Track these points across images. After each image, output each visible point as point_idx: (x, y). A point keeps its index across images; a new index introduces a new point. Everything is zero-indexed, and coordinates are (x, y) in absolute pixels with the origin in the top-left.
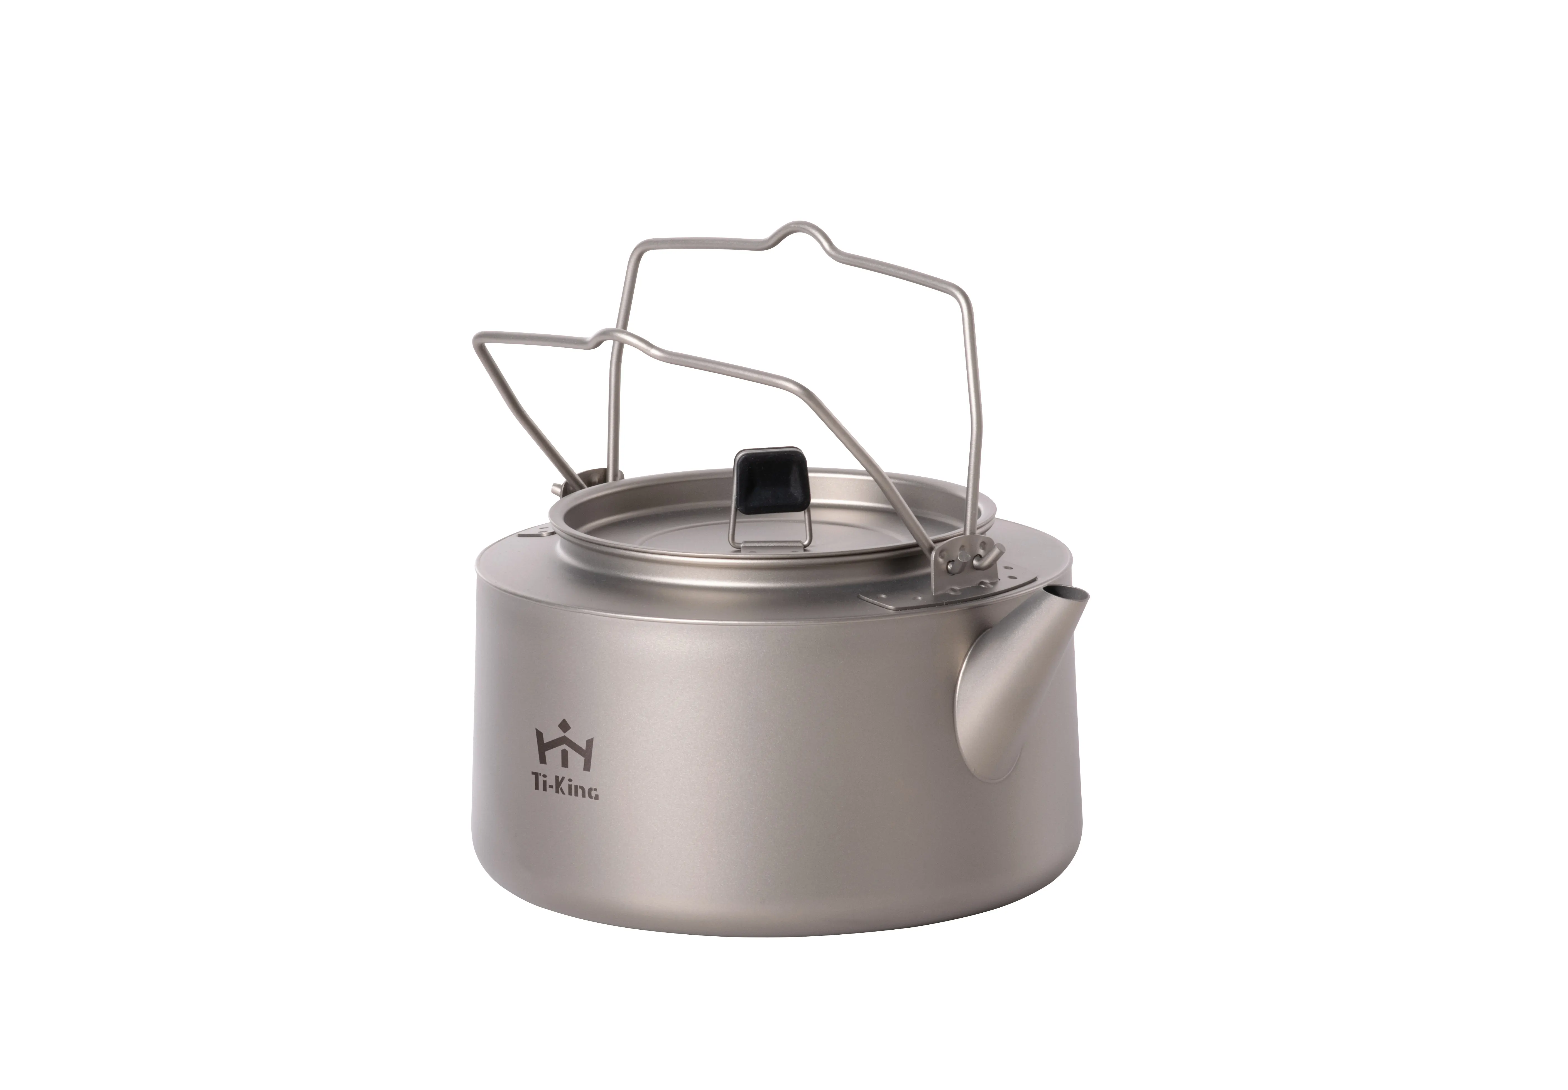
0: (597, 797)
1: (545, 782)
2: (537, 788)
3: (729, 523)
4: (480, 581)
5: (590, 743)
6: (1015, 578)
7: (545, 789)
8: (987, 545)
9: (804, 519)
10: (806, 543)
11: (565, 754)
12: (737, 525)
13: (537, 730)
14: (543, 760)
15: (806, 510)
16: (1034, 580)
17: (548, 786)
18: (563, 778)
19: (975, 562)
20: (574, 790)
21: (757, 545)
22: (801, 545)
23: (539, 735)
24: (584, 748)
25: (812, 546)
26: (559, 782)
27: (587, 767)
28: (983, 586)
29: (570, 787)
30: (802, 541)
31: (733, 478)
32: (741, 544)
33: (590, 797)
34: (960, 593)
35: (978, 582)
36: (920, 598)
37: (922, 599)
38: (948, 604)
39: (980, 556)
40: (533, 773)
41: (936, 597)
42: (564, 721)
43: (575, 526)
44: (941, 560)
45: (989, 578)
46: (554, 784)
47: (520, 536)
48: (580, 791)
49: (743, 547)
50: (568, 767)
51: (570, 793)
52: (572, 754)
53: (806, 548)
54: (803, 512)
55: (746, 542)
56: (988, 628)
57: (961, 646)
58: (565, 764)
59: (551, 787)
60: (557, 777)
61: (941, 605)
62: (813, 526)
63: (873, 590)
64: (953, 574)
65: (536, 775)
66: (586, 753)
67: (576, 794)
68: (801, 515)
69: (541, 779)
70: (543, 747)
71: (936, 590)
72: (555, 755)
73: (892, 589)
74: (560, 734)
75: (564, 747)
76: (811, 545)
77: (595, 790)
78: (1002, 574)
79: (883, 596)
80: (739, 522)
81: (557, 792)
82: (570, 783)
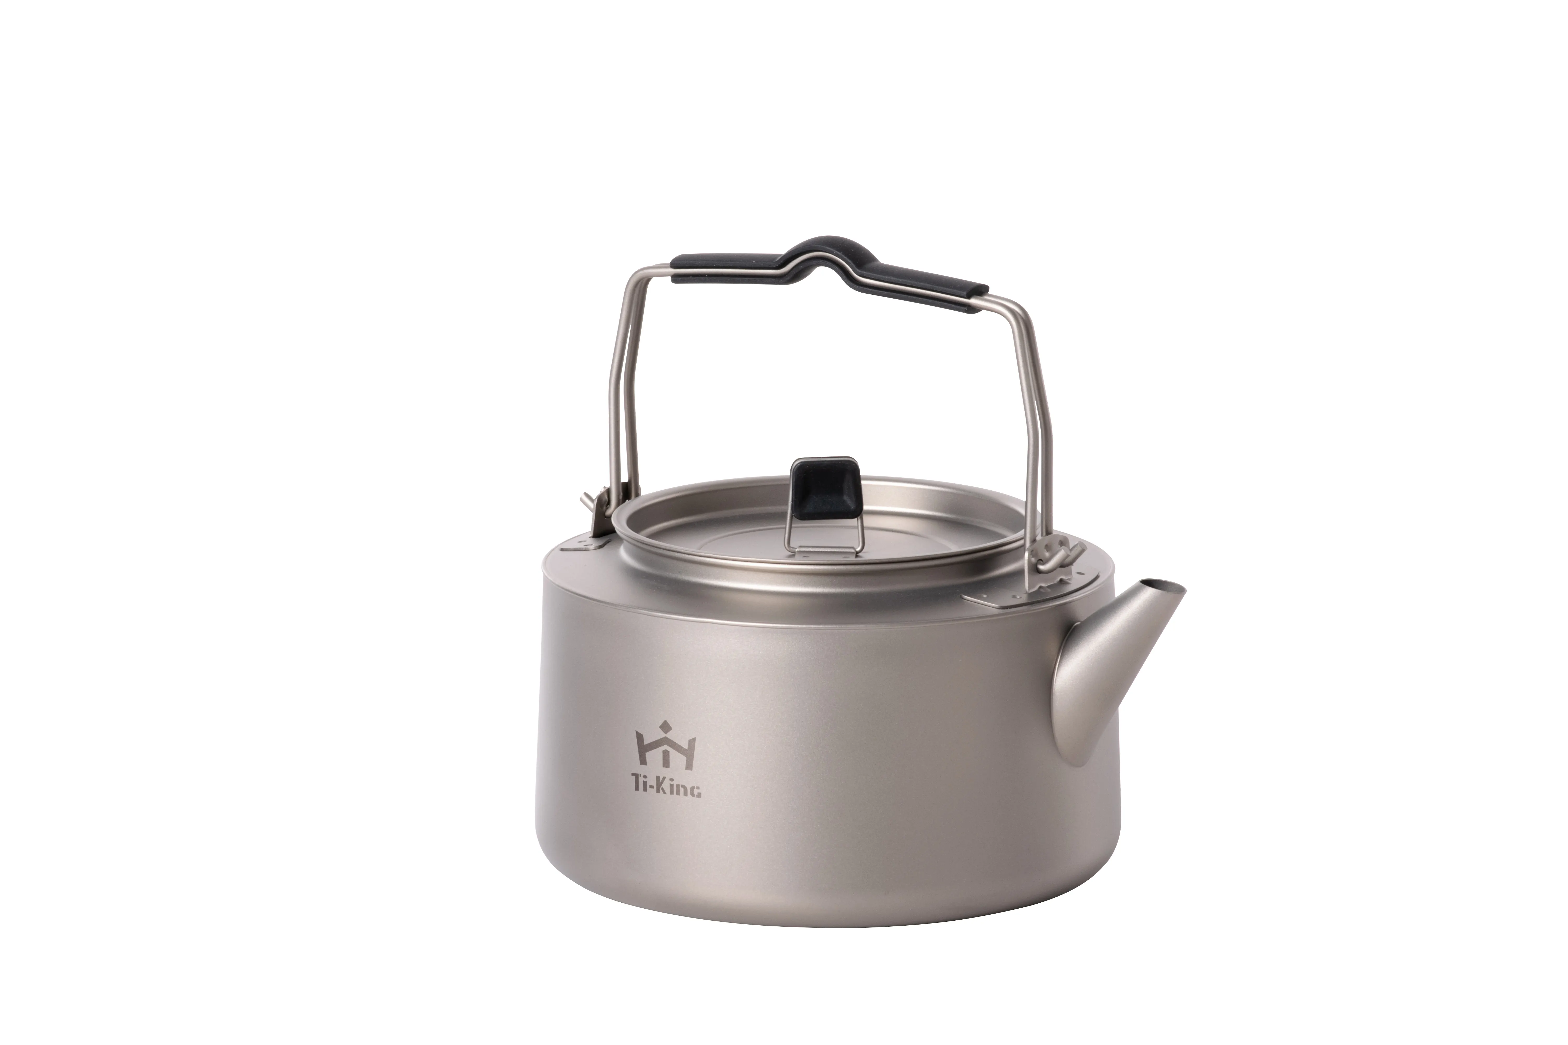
0: (698, 796)
2: (637, 788)
3: (785, 528)
5: (692, 743)
7: (645, 789)
9: (856, 525)
10: (858, 549)
11: (666, 754)
12: (792, 529)
13: (636, 731)
15: (859, 517)
17: (648, 787)
18: (664, 778)
20: (676, 789)
21: (811, 550)
22: (853, 551)
23: (640, 737)
24: (687, 748)
25: (865, 553)
26: (659, 782)
27: (689, 766)
29: (672, 786)
30: (855, 547)
31: (789, 485)
32: (796, 548)
33: (692, 795)
40: (633, 774)
42: (665, 722)
46: (654, 784)
47: (563, 550)
48: (682, 790)
49: (798, 551)
50: (669, 767)
51: (672, 792)
52: (673, 753)
53: (859, 554)
54: (856, 519)
55: (801, 547)
58: (666, 763)
59: (652, 787)
60: (658, 778)
62: (866, 532)
65: (636, 776)
66: (689, 753)
67: (678, 793)
68: (854, 522)
69: (641, 780)
70: (643, 749)
72: (655, 756)
74: (662, 735)
75: (666, 747)
76: (863, 551)
77: (697, 788)
80: (795, 527)
81: (658, 791)
82: (672, 783)
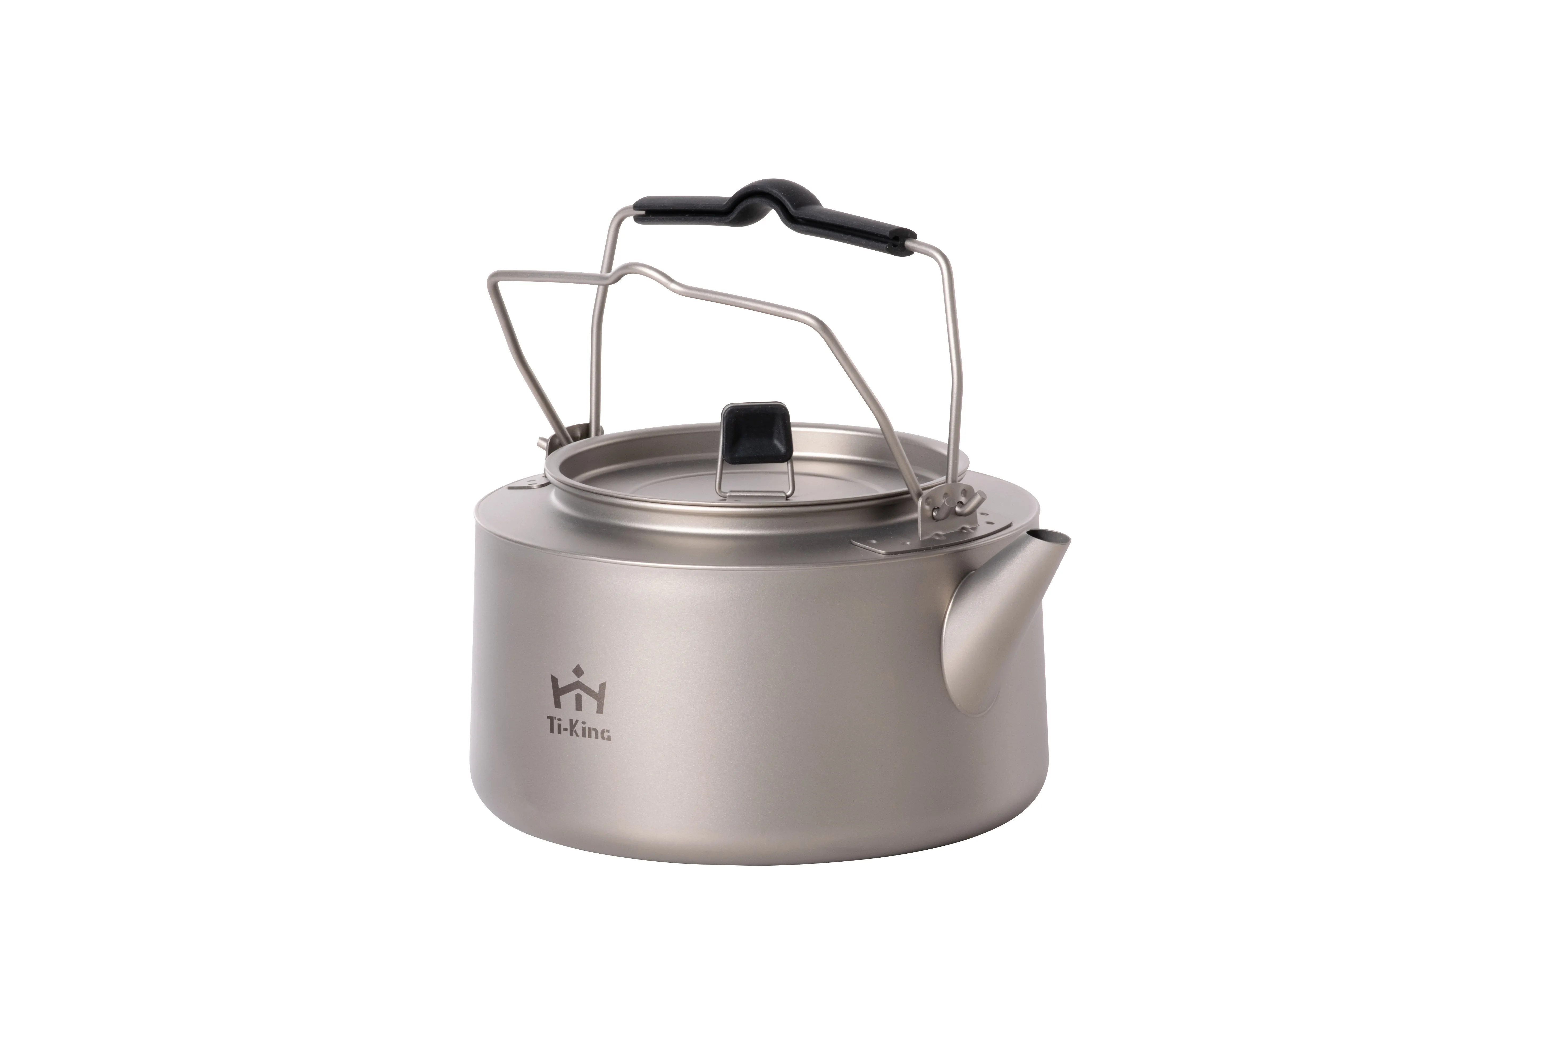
0: (609, 739)
1: (559, 726)
2: (552, 731)
3: (716, 474)
4: (480, 530)
5: (603, 686)
6: (992, 523)
7: (560, 732)
8: (968, 492)
9: (787, 471)
10: (789, 493)
11: (579, 698)
12: (723, 475)
13: (551, 675)
14: (558, 704)
15: (789, 461)
16: (1010, 526)
17: (562, 729)
18: (577, 721)
19: (957, 509)
20: (588, 732)
21: (742, 494)
22: (783, 495)
23: (554, 680)
24: (598, 692)
25: (795, 497)
26: (573, 725)
27: (600, 710)
28: (965, 531)
29: (584, 729)
30: (785, 491)
31: (719, 432)
32: (727, 493)
33: (603, 738)
34: (944, 538)
35: (960, 527)
36: (908, 543)
37: (911, 544)
38: (935, 548)
39: (961, 503)
40: (548, 717)
41: (923, 542)
42: (578, 666)
43: (571, 476)
44: (927, 507)
45: (970, 524)
46: (568, 727)
47: (510, 488)
48: (593, 733)
49: (729, 496)
50: (581, 711)
51: (584, 735)
52: (585, 697)
53: (789, 498)
54: (786, 463)
55: (732, 491)
56: (971, 571)
57: (946, 589)
58: (579, 707)
59: (565, 730)
60: (571, 721)
61: (928, 549)
62: (796, 477)
63: (864, 535)
64: (938, 521)
65: (551, 719)
66: (599, 697)
67: (590, 736)
68: (784, 467)
69: (556, 722)
70: (558, 692)
71: (922, 536)
72: (568, 699)
73: (880, 534)
74: (574, 679)
75: (578, 691)
76: (793, 495)
77: (608, 731)
78: (981, 519)
79: (874, 542)
80: (725, 473)
81: (571, 734)
82: (584, 726)
